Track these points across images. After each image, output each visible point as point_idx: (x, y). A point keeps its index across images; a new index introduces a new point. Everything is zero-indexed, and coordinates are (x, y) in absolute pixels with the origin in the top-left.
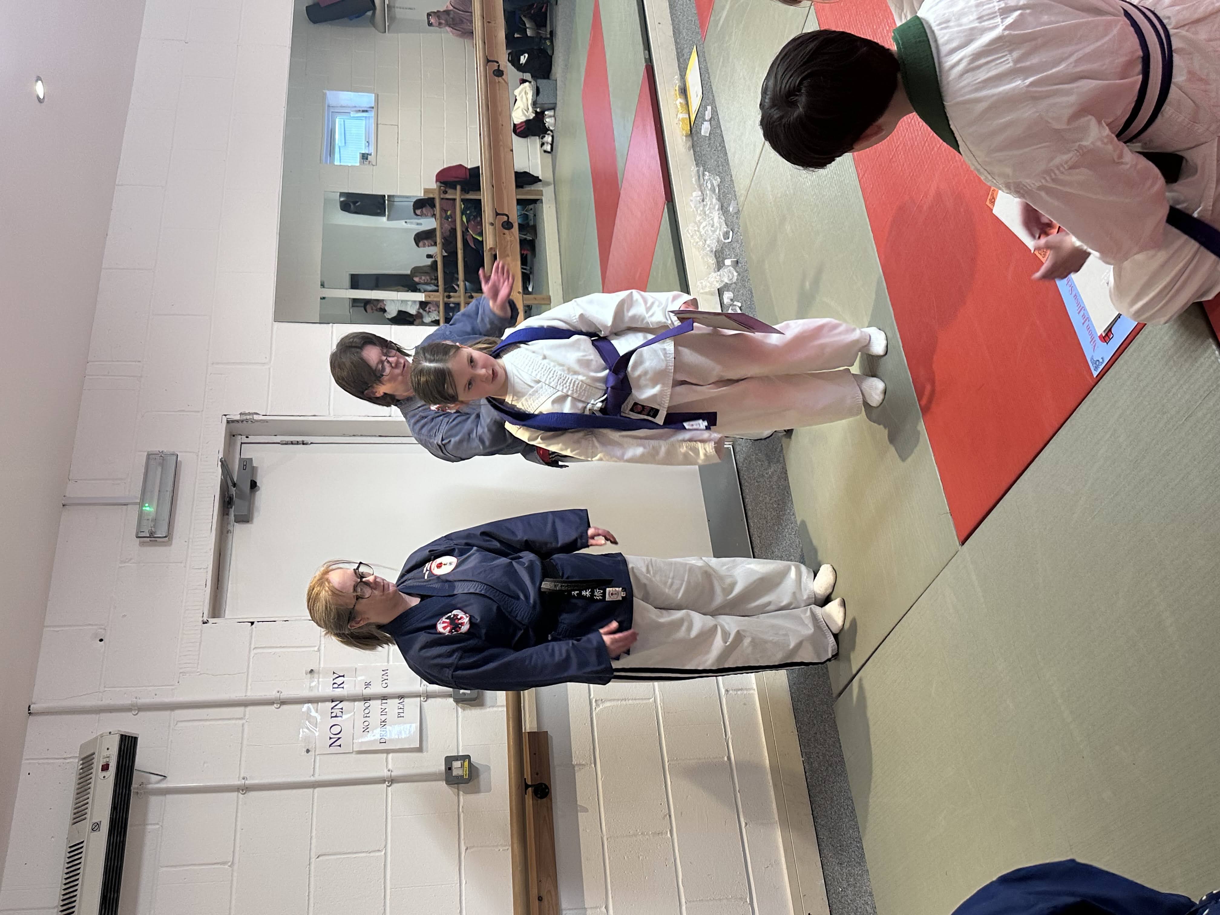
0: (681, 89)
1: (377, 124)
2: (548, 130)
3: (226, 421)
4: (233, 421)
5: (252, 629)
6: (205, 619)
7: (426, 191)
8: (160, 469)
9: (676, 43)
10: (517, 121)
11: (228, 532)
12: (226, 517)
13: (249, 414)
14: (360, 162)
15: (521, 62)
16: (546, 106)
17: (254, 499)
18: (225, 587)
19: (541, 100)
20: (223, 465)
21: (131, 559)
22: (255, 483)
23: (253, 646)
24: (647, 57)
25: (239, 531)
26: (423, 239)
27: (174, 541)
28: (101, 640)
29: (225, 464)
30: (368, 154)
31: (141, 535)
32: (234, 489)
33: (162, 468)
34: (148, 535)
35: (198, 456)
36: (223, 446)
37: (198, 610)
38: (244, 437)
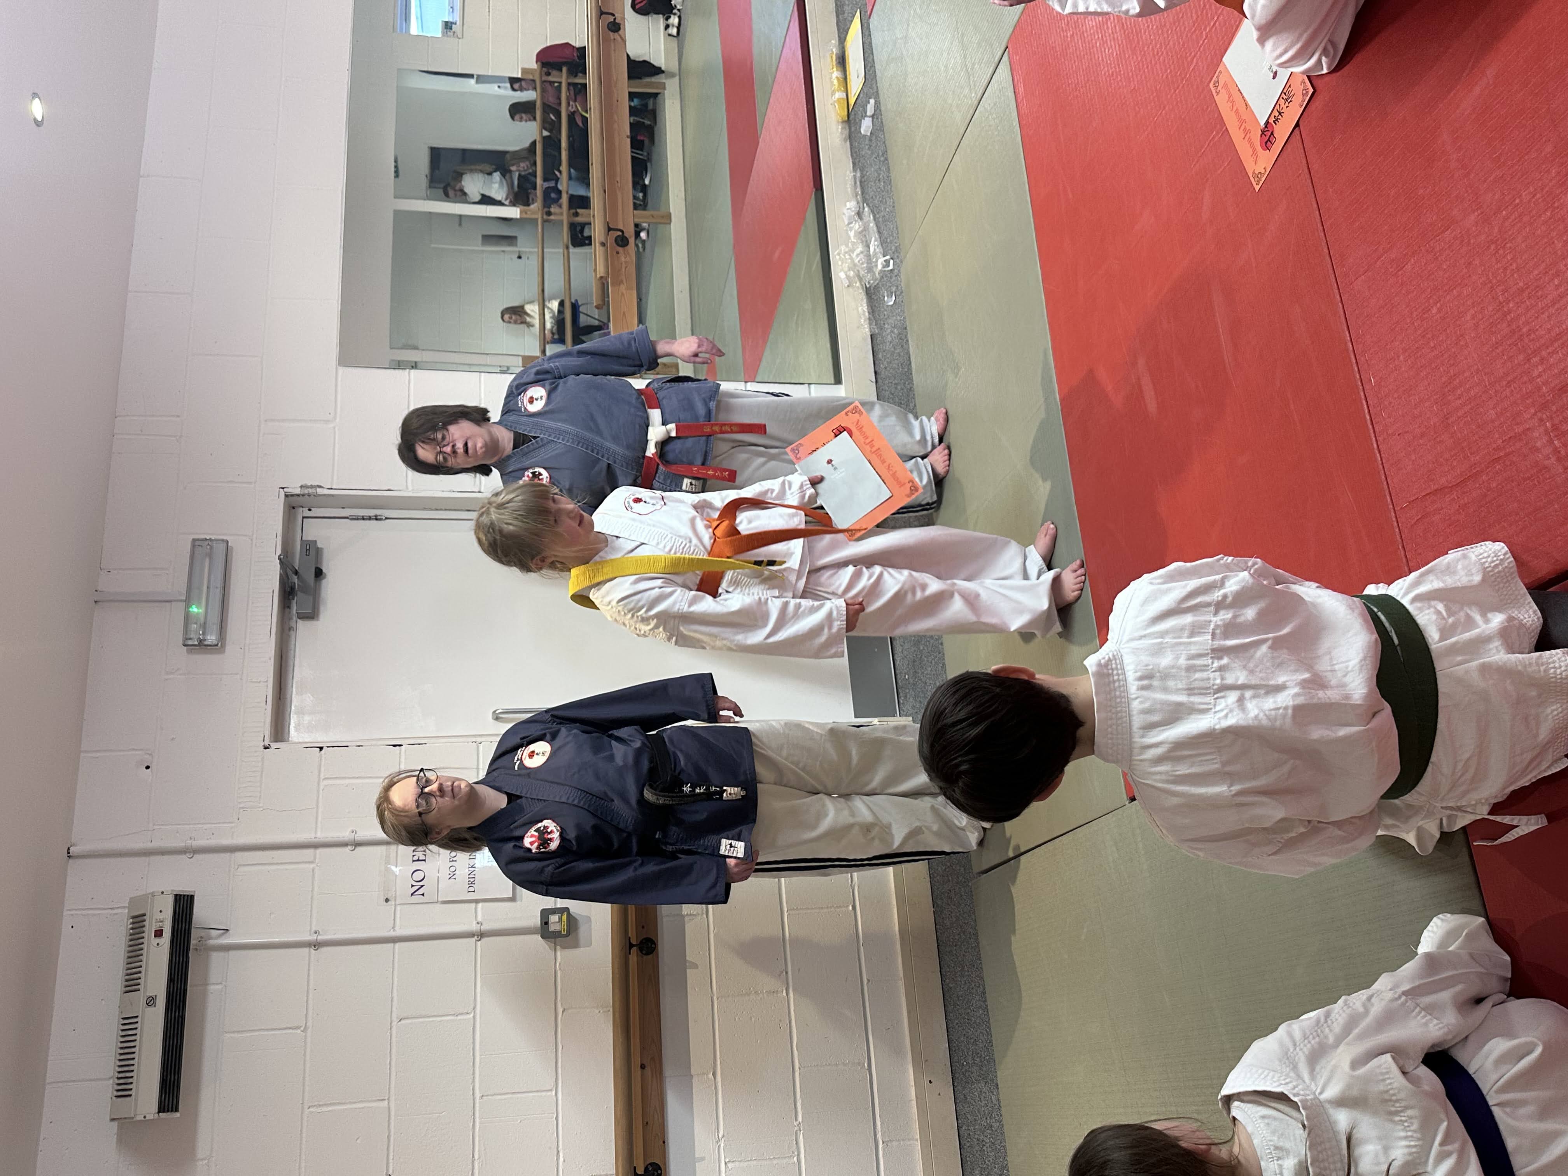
0: (839, 58)
3: (284, 496)
4: (292, 495)
5: (321, 755)
6: (267, 744)
8: (207, 560)
11: (290, 631)
12: (287, 610)
13: (312, 487)
14: (442, 33)
17: (320, 590)
18: (288, 696)
20: (281, 560)
21: (178, 669)
22: (321, 570)
23: (322, 776)
25: (303, 628)
26: (520, 112)
27: (227, 648)
28: (148, 767)
29: (285, 561)
30: (452, 23)
31: (190, 642)
32: (296, 577)
33: (210, 559)
34: (196, 643)
35: (252, 540)
36: (281, 527)
37: (259, 732)
38: (306, 510)
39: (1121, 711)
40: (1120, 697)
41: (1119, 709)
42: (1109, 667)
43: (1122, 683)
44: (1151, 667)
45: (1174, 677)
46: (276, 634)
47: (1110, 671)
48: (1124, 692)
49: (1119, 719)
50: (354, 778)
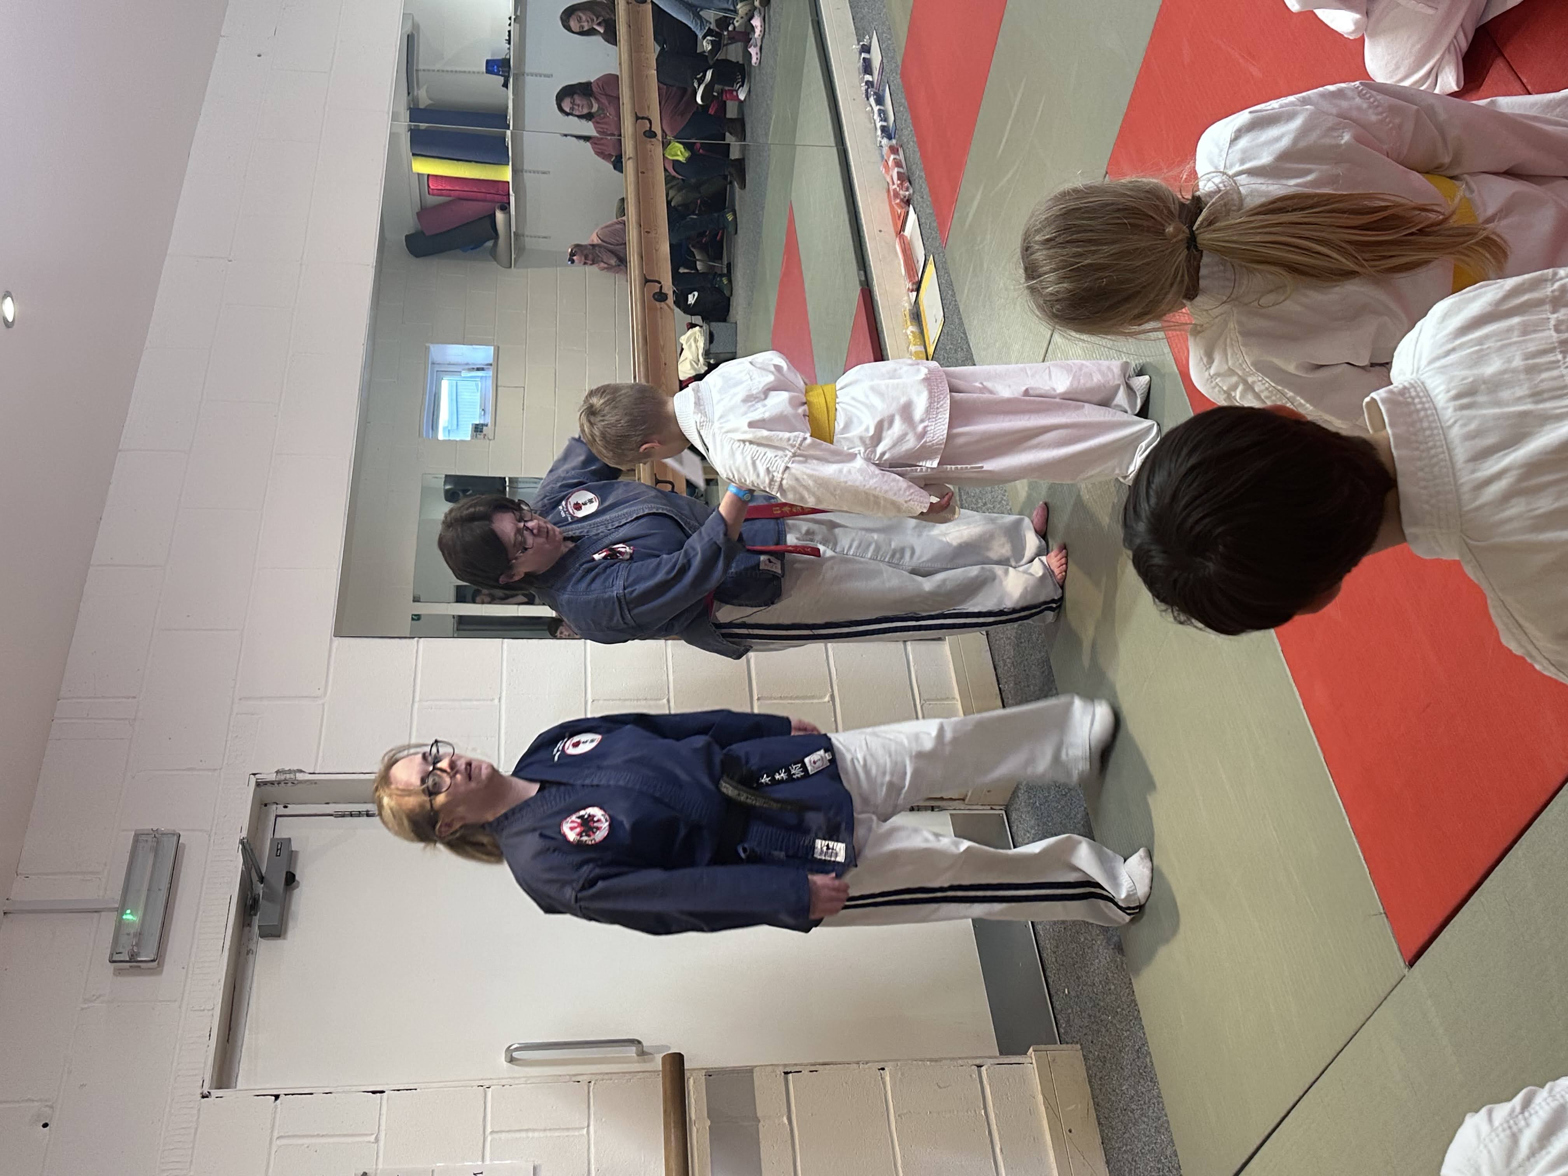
0: (913, 314)
1: (497, 385)
3: (254, 783)
4: (265, 783)
5: (276, 1106)
6: (205, 1092)
8: (151, 857)
10: (683, 377)
11: (248, 954)
12: (247, 929)
13: (290, 771)
14: (472, 436)
17: (290, 901)
18: (240, 1037)
19: (715, 348)
20: (244, 850)
21: (99, 996)
22: (294, 876)
23: (276, 1135)
25: (264, 949)
27: (166, 968)
28: (45, 1125)
29: (248, 849)
30: (483, 425)
31: (117, 957)
32: (261, 884)
33: (156, 856)
34: (127, 958)
35: (209, 836)
36: (248, 818)
37: (196, 1075)
38: (281, 807)
39: (1435, 447)
40: (1430, 428)
41: (1430, 444)
42: (1407, 395)
43: (1429, 412)
44: (1471, 379)
45: (1509, 384)
46: (230, 949)
47: (1409, 400)
48: (1434, 421)
49: (1433, 457)
50: (318, 1135)
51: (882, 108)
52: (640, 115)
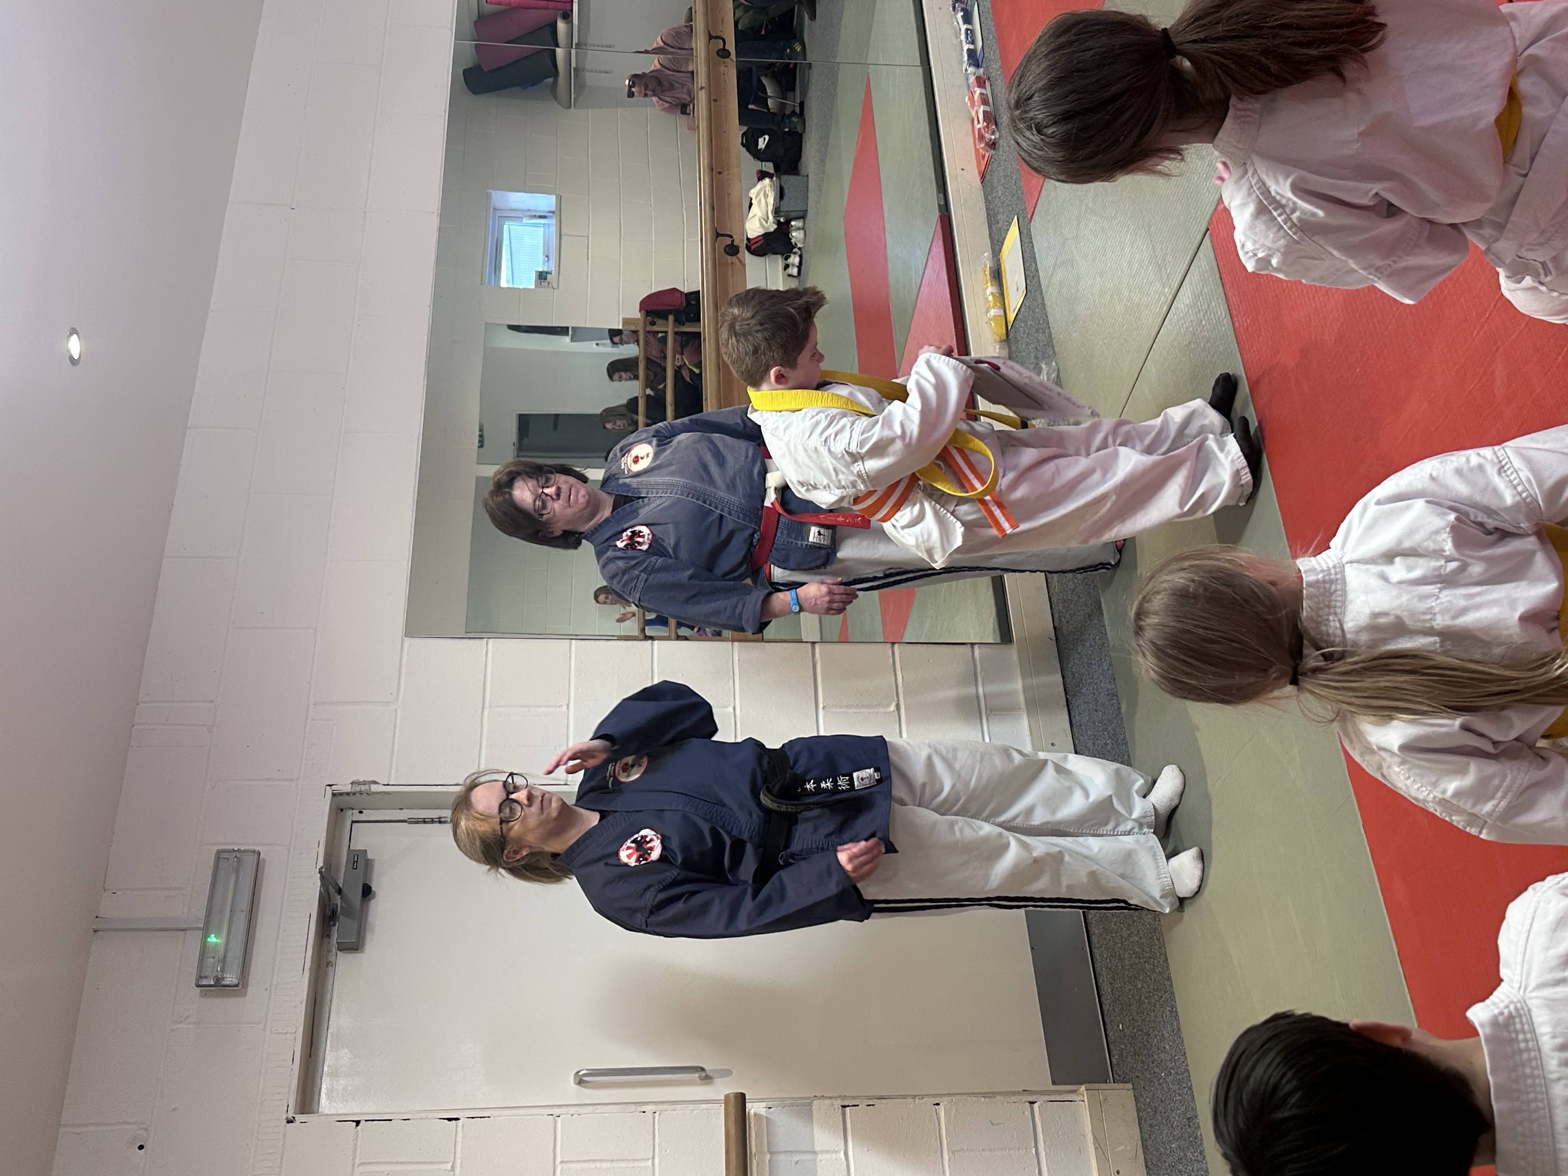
0: (994, 272)
1: (560, 235)
2: (795, 246)
3: (331, 795)
4: (341, 794)
5: (357, 1133)
6: (290, 1115)
7: (626, 322)
8: (232, 878)
9: (986, 199)
10: (752, 235)
11: (327, 966)
12: (326, 940)
13: (365, 783)
14: (536, 286)
15: (759, 147)
16: (793, 215)
17: (367, 913)
18: (321, 1052)
19: (786, 206)
20: (323, 878)
21: (188, 1017)
22: (370, 887)
23: (357, 1161)
24: (942, 203)
25: (344, 963)
26: (619, 370)
27: (250, 989)
28: (141, 1147)
30: (547, 273)
31: (204, 982)
32: (339, 897)
33: (238, 876)
34: (212, 983)
35: (289, 851)
36: (325, 834)
37: (281, 1100)
38: (356, 812)
40: (1532, 1076)
42: (1512, 1028)
43: (1533, 1054)
46: (310, 969)
47: (1513, 1035)
48: (1537, 1068)
50: (397, 1163)
51: (970, 27)
52: (714, 34)
